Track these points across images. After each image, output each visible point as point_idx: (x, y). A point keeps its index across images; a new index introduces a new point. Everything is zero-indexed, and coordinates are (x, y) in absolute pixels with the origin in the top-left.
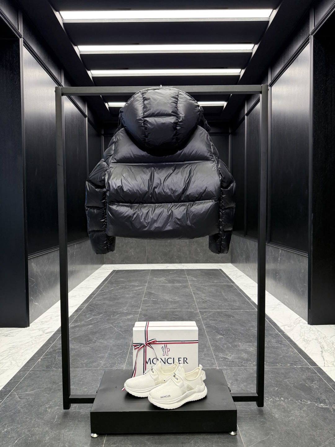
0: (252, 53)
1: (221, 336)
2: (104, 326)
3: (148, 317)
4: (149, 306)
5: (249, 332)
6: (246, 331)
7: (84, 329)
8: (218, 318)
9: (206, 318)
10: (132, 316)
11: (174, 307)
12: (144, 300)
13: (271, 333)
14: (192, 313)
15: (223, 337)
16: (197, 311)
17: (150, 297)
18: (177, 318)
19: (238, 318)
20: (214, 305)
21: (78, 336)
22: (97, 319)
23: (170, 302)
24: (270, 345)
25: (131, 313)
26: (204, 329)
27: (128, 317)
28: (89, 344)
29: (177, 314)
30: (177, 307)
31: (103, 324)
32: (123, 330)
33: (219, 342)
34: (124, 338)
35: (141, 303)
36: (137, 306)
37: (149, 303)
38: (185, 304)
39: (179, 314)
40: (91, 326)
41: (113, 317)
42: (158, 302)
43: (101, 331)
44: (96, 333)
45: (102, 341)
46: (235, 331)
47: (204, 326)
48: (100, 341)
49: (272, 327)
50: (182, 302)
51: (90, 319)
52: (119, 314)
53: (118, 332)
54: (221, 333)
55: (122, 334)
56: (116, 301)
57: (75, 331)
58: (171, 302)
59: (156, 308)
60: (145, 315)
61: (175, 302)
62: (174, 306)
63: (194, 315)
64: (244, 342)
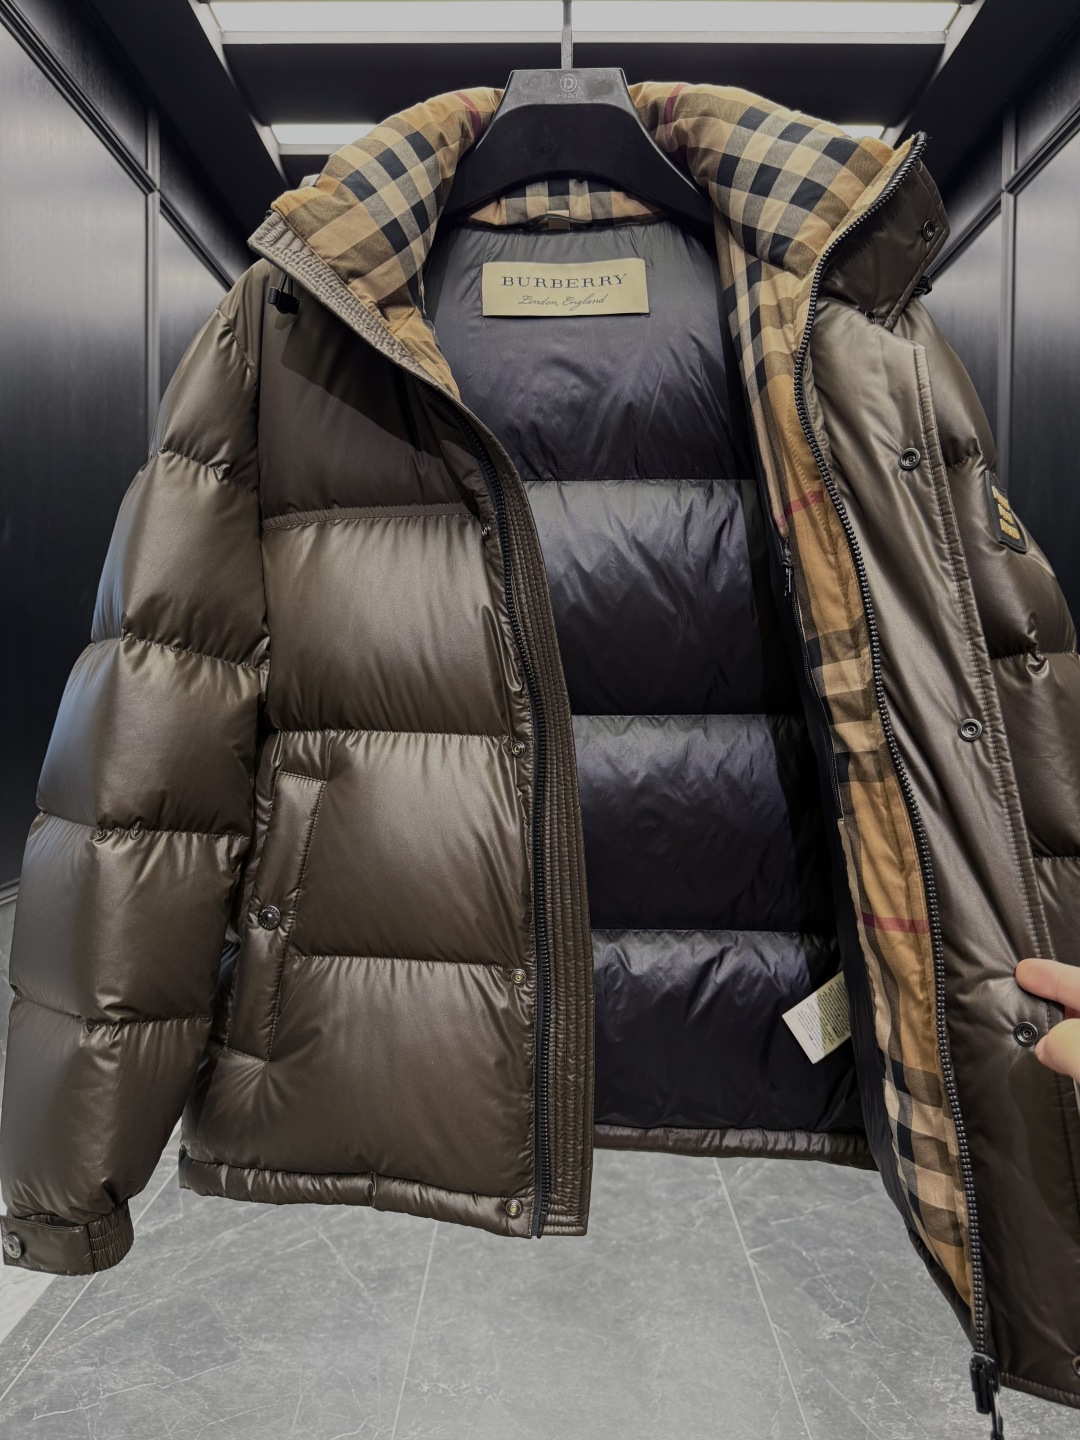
0: (941, 48)
1: (837, 1326)
2: (289, 1237)
7: (196, 1257)
9: (744, 1194)
15: (849, 1333)
21: (159, 1307)
26: (747, 1269)
32: (373, 1268)
33: (836, 1368)
40: (228, 1235)
43: (273, 1271)
45: (269, 1347)
46: (897, 1287)
47: (749, 1248)
48: (261, 1346)
53: (349, 1281)
54: (835, 1305)
55: (366, 1294)
57: (152, 1265)
63: (694, 1177)
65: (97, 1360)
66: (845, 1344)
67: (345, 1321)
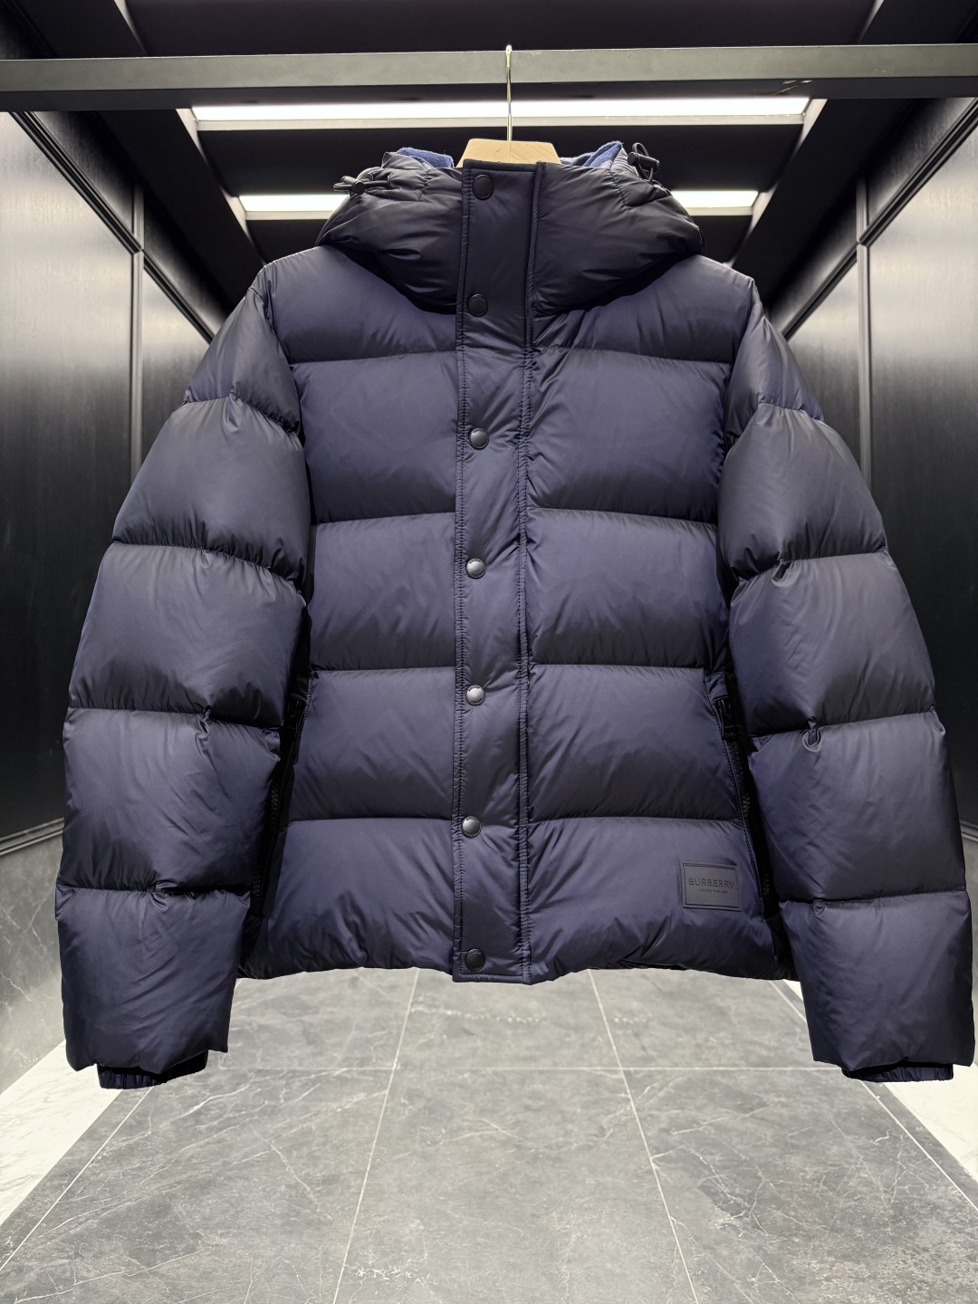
0: (801, 127)
1: (728, 1218)
2: (246, 1150)
3: (421, 1104)
4: (428, 1045)
5: (839, 1194)
6: (825, 1183)
7: (162, 1167)
8: (699, 1108)
9: (650, 1109)
10: (362, 1096)
11: (528, 1053)
12: (411, 1014)
13: (932, 1198)
14: (597, 1085)
15: (736, 1223)
16: (616, 1072)
17: (434, 999)
18: (538, 1110)
19: (784, 1112)
20: (680, 1040)
21: (129, 1209)
22: (223, 1108)
23: (509, 1024)
24: (949, 1279)
25: (359, 1081)
26: (650, 1172)
27: (345, 1099)
28: (165, 1259)
29: (538, 1087)
30: (538, 1053)
31: (245, 1136)
32: (318, 1175)
33: (725, 1253)
34: (319, 1220)
35: (399, 1028)
36: (382, 1046)
37: (430, 1032)
38: (568, 1035)
39: (547, 1087)
41: (286, 1099)
42: (466, 1026)
43: (229, 1178)
44: (205, 1186)
45: (225, 1241)
46: (783, 1185)
47: (653, 1154)
48: (217, 1240)
49: (929, 1163)
50: (556, 1024)
51: (196, 1108)
52: (314, 1082)
53: (297, 1185)
54: (726, 1201)
55: (312, 1196)
56: (306, 1018)
58: (515, 1025)
59: (457, 1054)
60: (412, 1095)
61: (531, 1028)
62: (528, 1048)
63: (606, 1095)
64: (830, 1253)
65: (72, 1253)
66: (733, 1233)
67: (293, 1219)
